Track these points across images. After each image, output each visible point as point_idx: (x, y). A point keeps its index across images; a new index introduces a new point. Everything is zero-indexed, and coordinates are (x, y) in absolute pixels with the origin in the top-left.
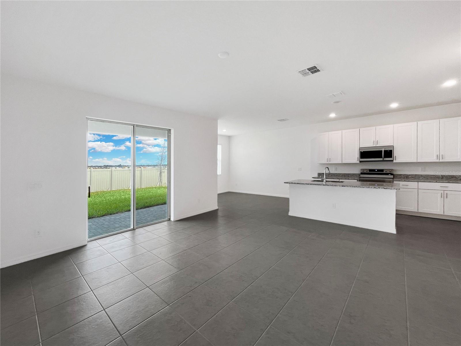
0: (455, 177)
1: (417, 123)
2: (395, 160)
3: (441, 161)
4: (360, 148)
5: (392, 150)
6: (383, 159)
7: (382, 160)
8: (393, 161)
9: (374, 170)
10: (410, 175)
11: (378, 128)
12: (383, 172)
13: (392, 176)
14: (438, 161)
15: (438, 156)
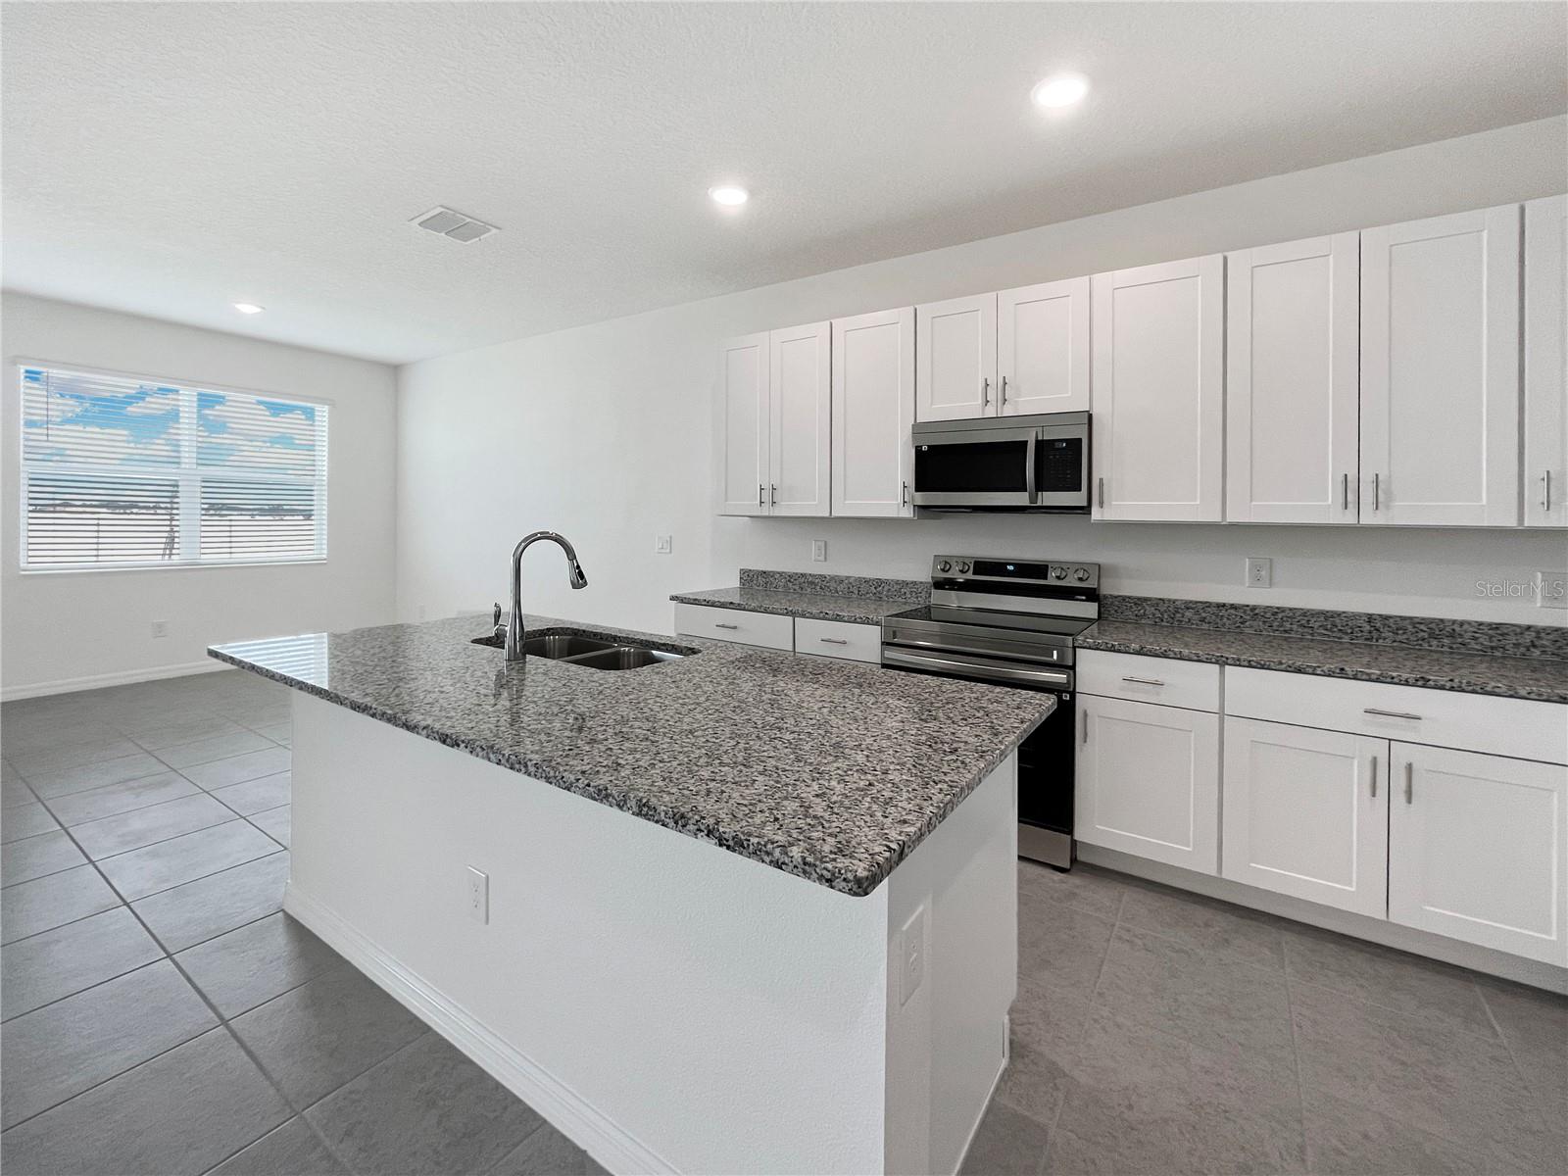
0: (1452, 635)
1: (1225, 259)
2: (1101, 504)
3: (1369, 518)
4: (919, 429)
5: (1080, 440)
6: (1033, 499)
7: (1026, 503)
8: (1086, 510)
9: (997, 567)
10: (1189, 605)
11: (1009, 296)
12: (1046, 578)
13: (1090, 610)
14: (1349, 518)
15: (1353, 485)
